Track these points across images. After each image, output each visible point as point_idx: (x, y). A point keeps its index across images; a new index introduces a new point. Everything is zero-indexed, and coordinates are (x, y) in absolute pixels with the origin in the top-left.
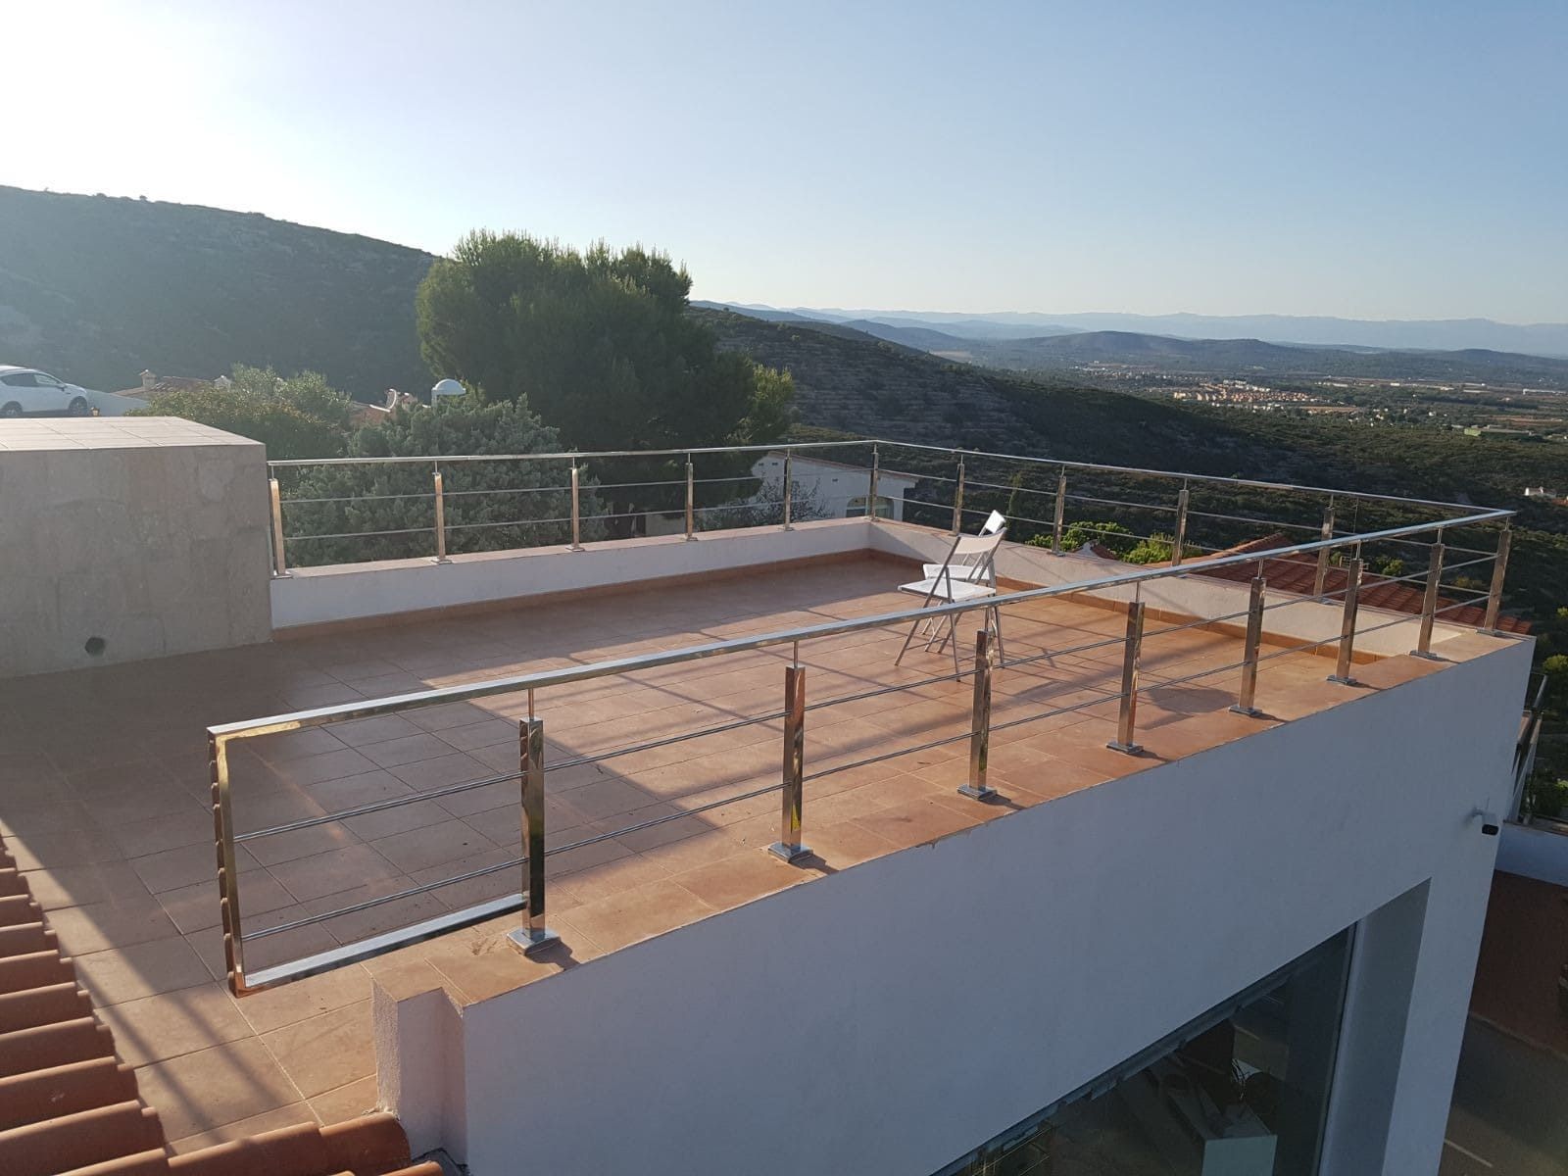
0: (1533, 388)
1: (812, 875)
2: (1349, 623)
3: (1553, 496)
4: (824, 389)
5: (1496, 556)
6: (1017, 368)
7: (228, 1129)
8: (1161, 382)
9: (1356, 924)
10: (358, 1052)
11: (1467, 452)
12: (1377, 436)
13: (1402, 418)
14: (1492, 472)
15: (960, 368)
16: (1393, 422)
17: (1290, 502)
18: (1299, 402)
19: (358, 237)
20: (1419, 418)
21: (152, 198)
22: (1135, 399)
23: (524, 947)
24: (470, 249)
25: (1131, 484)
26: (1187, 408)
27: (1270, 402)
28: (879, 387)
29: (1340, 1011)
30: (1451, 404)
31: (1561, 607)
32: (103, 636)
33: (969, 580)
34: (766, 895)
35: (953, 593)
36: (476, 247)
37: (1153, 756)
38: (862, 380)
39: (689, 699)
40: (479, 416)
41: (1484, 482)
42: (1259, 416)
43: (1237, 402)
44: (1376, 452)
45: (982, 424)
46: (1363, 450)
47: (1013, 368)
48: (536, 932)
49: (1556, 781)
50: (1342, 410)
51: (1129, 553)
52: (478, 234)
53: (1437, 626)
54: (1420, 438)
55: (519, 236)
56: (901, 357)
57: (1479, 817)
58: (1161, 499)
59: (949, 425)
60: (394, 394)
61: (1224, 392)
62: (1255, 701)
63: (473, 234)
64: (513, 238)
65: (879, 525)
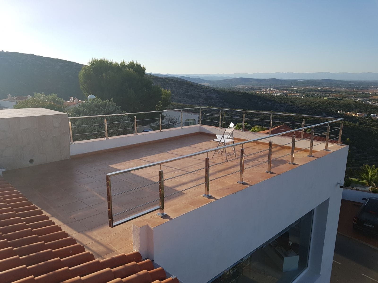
0: (339, 88)
1: (213, 200)
2: (312, 144)
3: (344, 113)
4: (175, 93)
5: (340, 128)
6: (221, 87)
7: (105, 256)
8: (253, 89)
9: (314, 209)
10: (125, 241)
11: (325, 103)
12: (304, 100)
13: (309, 96)
14: (330, 107)
15: (207, 87)
16: (307, 97)
17: (284, 116)
18: (286, 93)
19: (58, 59)
20: (313, 95)
21: (5, 51)
22: (248, 93)
23: (161, 216)
24: (92, 63)
25: (248, 114)
26: (260, 95)
27: (279, 93)
28: (188, 92)
29: (311, 228)
30: (320, 92)
31: (347, 138)
32: (33, 159)
33: (227, 138)
34: (205, 205)
35: (225, 141)
36: (93, 62)
37: (275, 173)
38: (184, 91)
39: (169, 167)
40: (101, 104)
41: (328, 110)
42: (277, 97)
43: (271, 93)
44: (304, 104)
45: (213, 100)
46: (301, 103)
47: (219, 87)
48: (163, 214)
49: (349, 178)
50: (296, 94)
51: (250, 130)
52: (94, 59)
53: (329, 144)
54: (314, 100)
55: (104, 59)
56: (193, 85)
57: (339, 184)
58: (255, 117)
59: (205, 101)
60: (72, 98)
61: (268, 91)
62: (294, 161)
63: (92, 59)
64: (102, 60)
65: (202, 126)
